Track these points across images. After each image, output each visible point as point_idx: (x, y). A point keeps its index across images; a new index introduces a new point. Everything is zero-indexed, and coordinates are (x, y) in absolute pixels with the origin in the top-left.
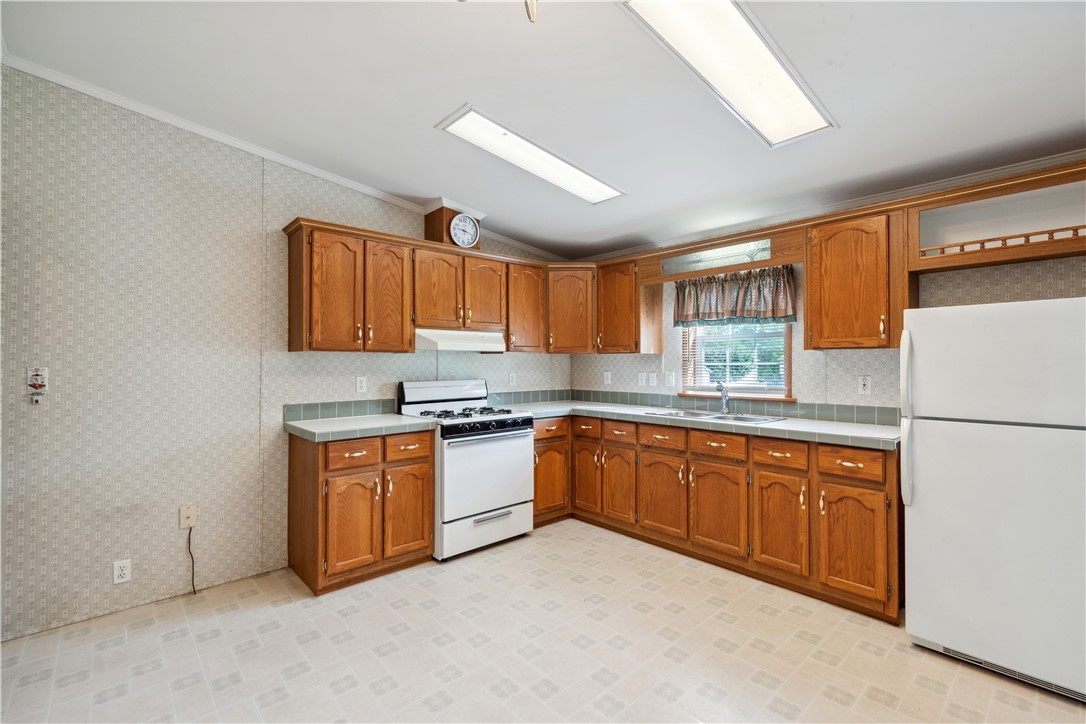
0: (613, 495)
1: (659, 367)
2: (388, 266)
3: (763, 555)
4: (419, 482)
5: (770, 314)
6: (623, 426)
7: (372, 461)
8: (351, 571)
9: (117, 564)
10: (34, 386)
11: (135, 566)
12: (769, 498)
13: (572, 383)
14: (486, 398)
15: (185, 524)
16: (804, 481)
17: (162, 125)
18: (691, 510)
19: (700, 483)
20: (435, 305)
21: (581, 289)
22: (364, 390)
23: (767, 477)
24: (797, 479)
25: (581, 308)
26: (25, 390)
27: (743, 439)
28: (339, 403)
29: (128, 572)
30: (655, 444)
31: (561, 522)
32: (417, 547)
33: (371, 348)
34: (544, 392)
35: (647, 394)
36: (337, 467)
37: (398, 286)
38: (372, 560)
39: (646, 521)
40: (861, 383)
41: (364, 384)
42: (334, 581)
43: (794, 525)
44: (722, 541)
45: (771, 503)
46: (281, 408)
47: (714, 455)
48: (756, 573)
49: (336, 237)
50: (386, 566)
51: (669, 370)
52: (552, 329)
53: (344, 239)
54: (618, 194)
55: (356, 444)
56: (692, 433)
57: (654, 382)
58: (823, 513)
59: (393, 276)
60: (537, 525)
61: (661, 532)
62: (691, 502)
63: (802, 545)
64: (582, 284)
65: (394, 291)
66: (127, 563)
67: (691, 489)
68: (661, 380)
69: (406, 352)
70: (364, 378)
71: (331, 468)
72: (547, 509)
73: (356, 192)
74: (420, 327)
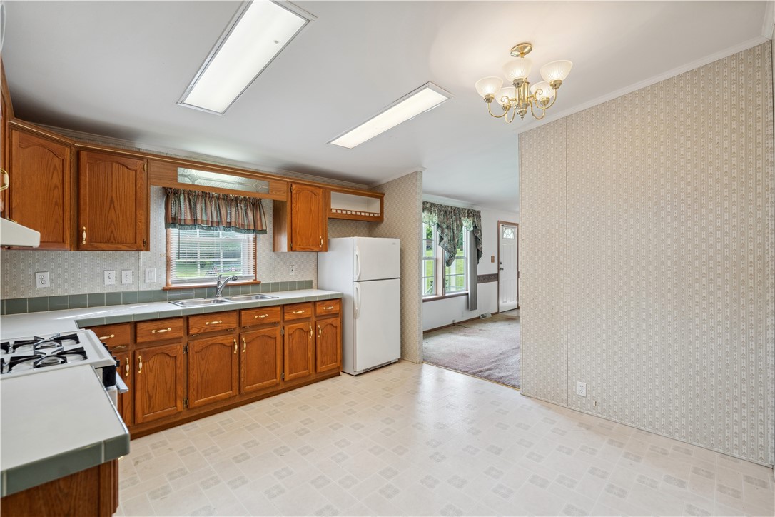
0: (150, 397)
1: (135, 264)
3: (290, 375)
5: (252, 227)
6: (166, 323)
18: (242, 370)
19: (249, 348)
24: (307, 323)
25: (56, 192)
27: (279, 308)
30: (208, 331)
39: (196, 401)
40: (290, 270)
43: (306, 349)
44: (265, 381)
47: (261, 324)
48: (285, 388)
51: (150, 267)
56: (243, 313)
61: (215, 402)
62: (242, 365)
67: (242, 355)
68: (140, 276)
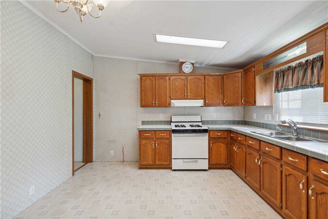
1: (272, 111)
2: (162, 83)
3: (287, 210)
4: (166, 145)
6: (242, 136)
7: (152, 137)
8: (147, 165)
9: (111, 151)
10: (99, 115)
11: (114, 153)
12: (289, 181)
13: (244, 118)
14: (201, 122)
15: (122, 146)
16: (304, 177)
17: (117, 59)
18: (261, 178)
19: (264, 166)
20: (177, 93)
21: (236, 81)
22: (162, 118)
23: (288, 170)
24: (301, 175)
25: (237, 88)
26: (98, 116)
27: (279, 148)
28: (155, 121)
29: (113, 153)
30: (250, 145)
31: (224, 170)
32: (165, 164)
33: (157, 106)
34: (229, 121)
35: (268, 124)
36: (143, 137)
37: (165, 88)
38: (152, 164)
41: (162, 116)
42: (143, 167)
43: (300, 200)
44: (271, 196)
45: (290, 183)
46: (141, 121)
49: (148, 77)
50: (156, 167)
51: (276, 113)
52: (226, 97)
53: (150, 77)
54: (226, 42)
55: (147, 132)
57: (270, 119)
58: (313, 198)
59: (164, 85)
60: (209, 168)
62: (261, 174)
63: (303, 212)
64: (237, 79)
65: (164, 90)
66: (113, 152)
67: (261, 168)
68: (273, 117)
69: (168, 107)
70: (162, 115)
71: (141, 137)
72: (217, 163)
73: (159, 63)
74: (172, 99)
